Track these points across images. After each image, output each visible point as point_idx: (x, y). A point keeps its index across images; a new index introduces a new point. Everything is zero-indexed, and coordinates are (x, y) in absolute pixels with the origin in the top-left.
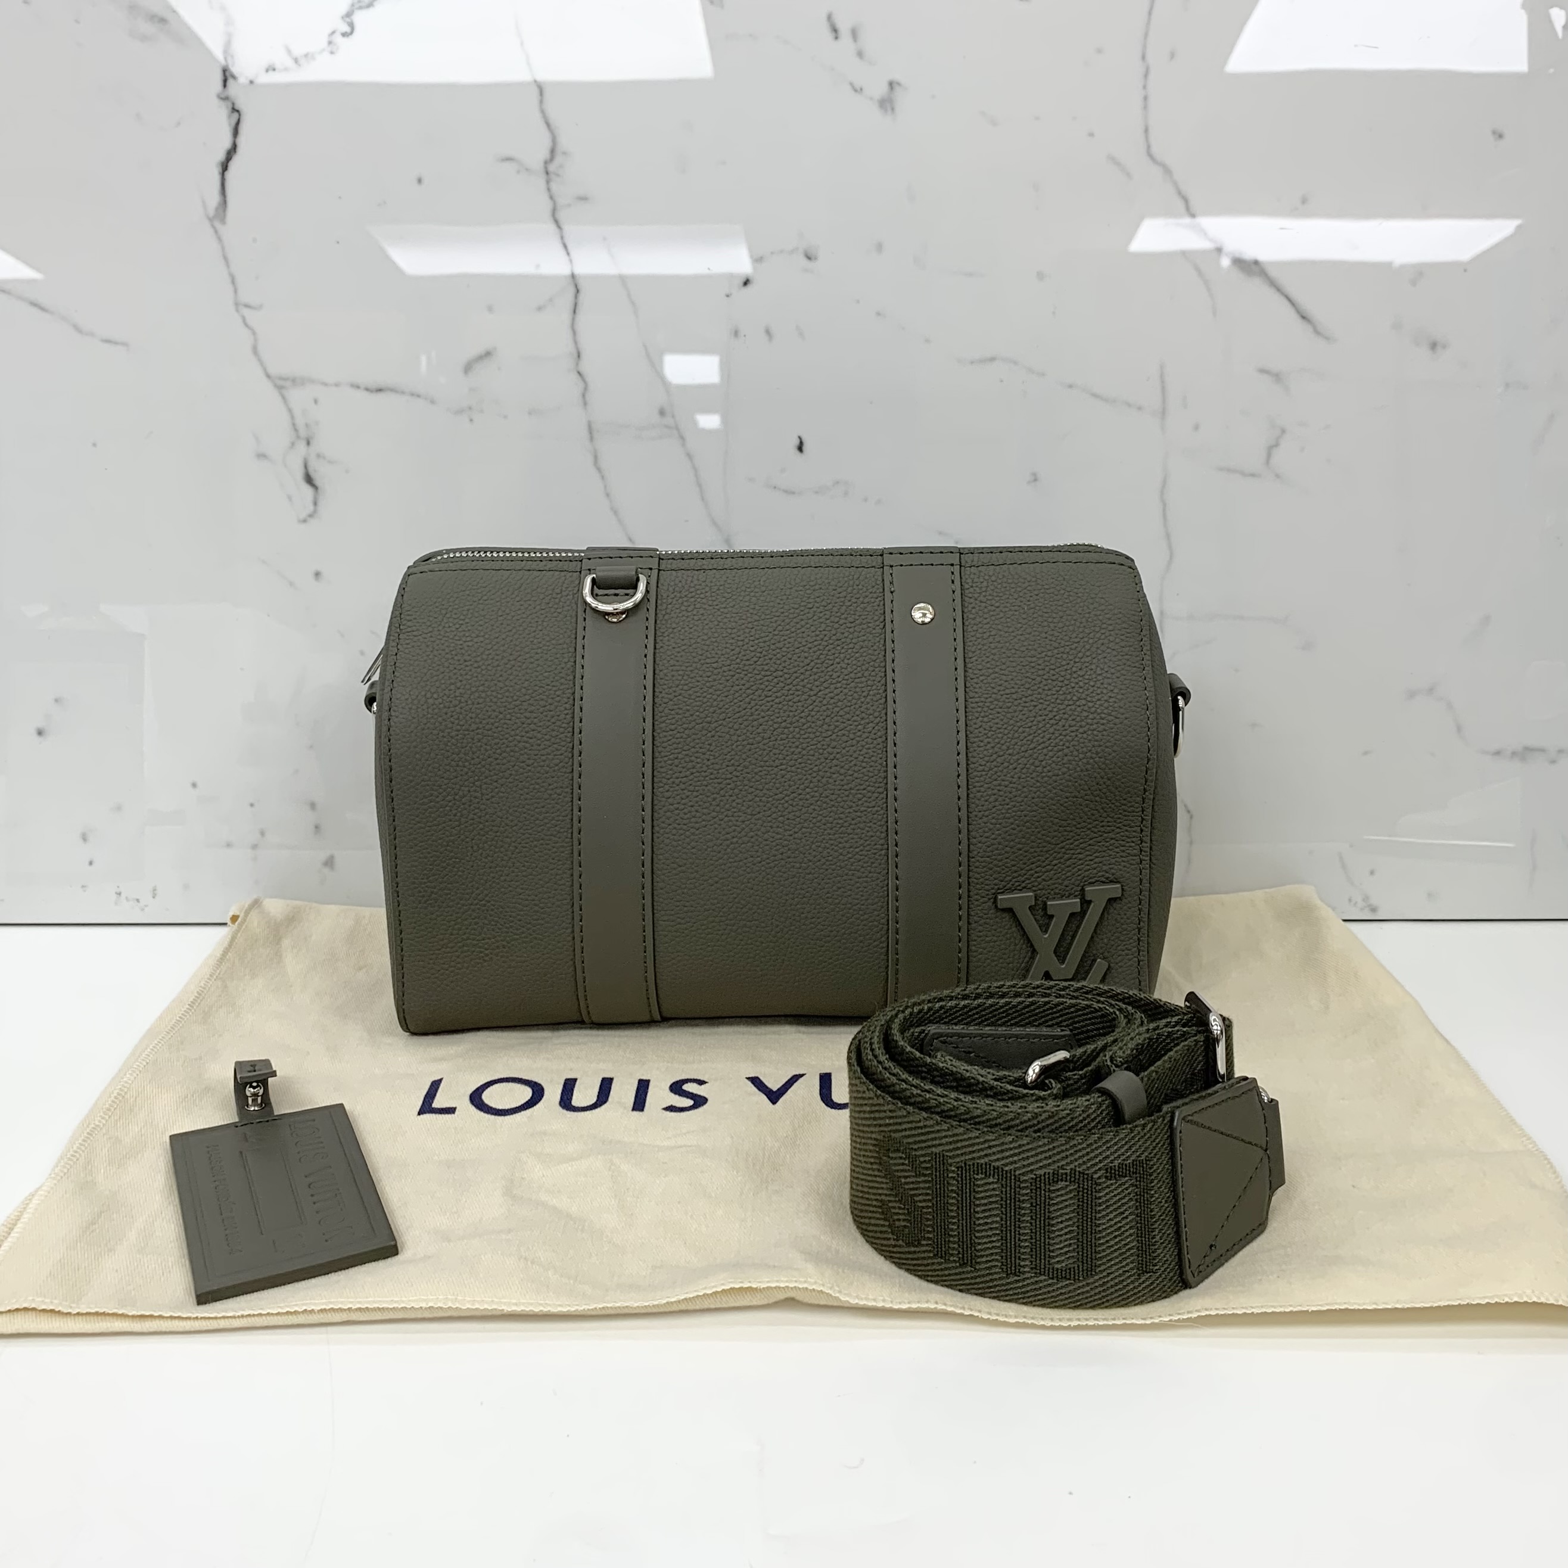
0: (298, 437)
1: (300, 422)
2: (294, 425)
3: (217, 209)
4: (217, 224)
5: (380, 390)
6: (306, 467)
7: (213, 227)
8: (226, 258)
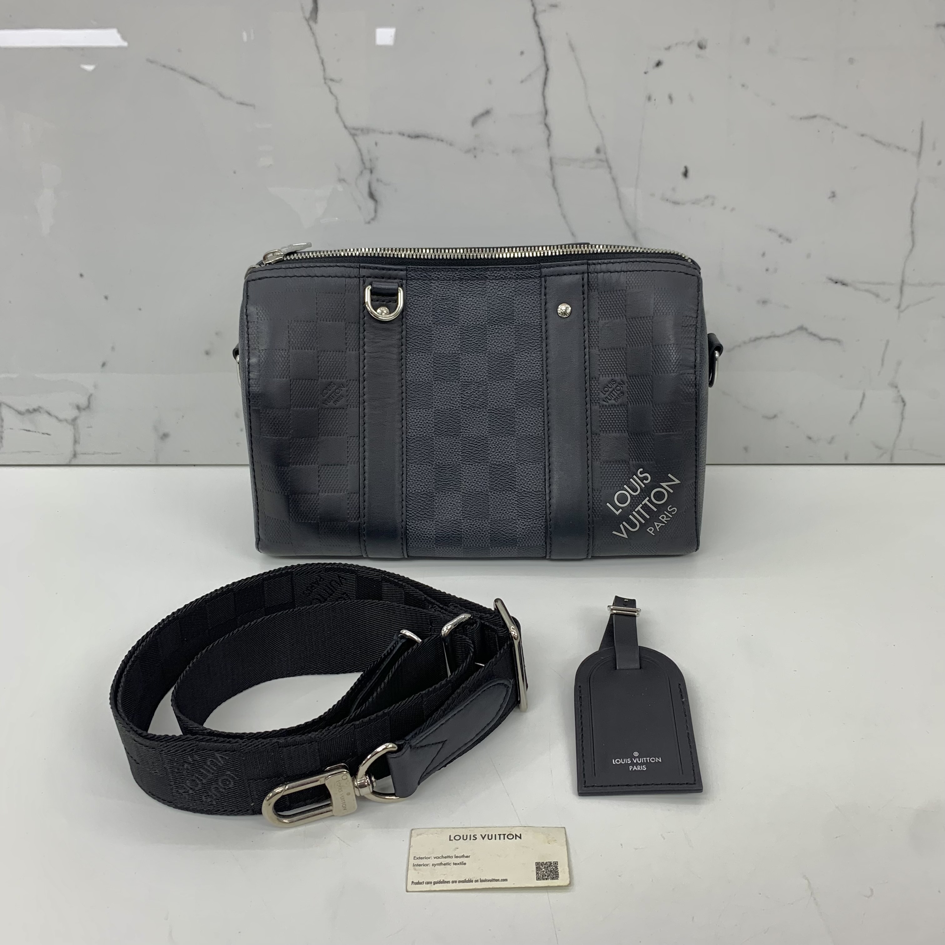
0: (365, 168)
1: (366, 158)
2: (362, 160)
3: (311, 13)
4: (311, 23)
5: (417, 137)
6: (370, 187)
7: (309, 25)
8: (317, 47)
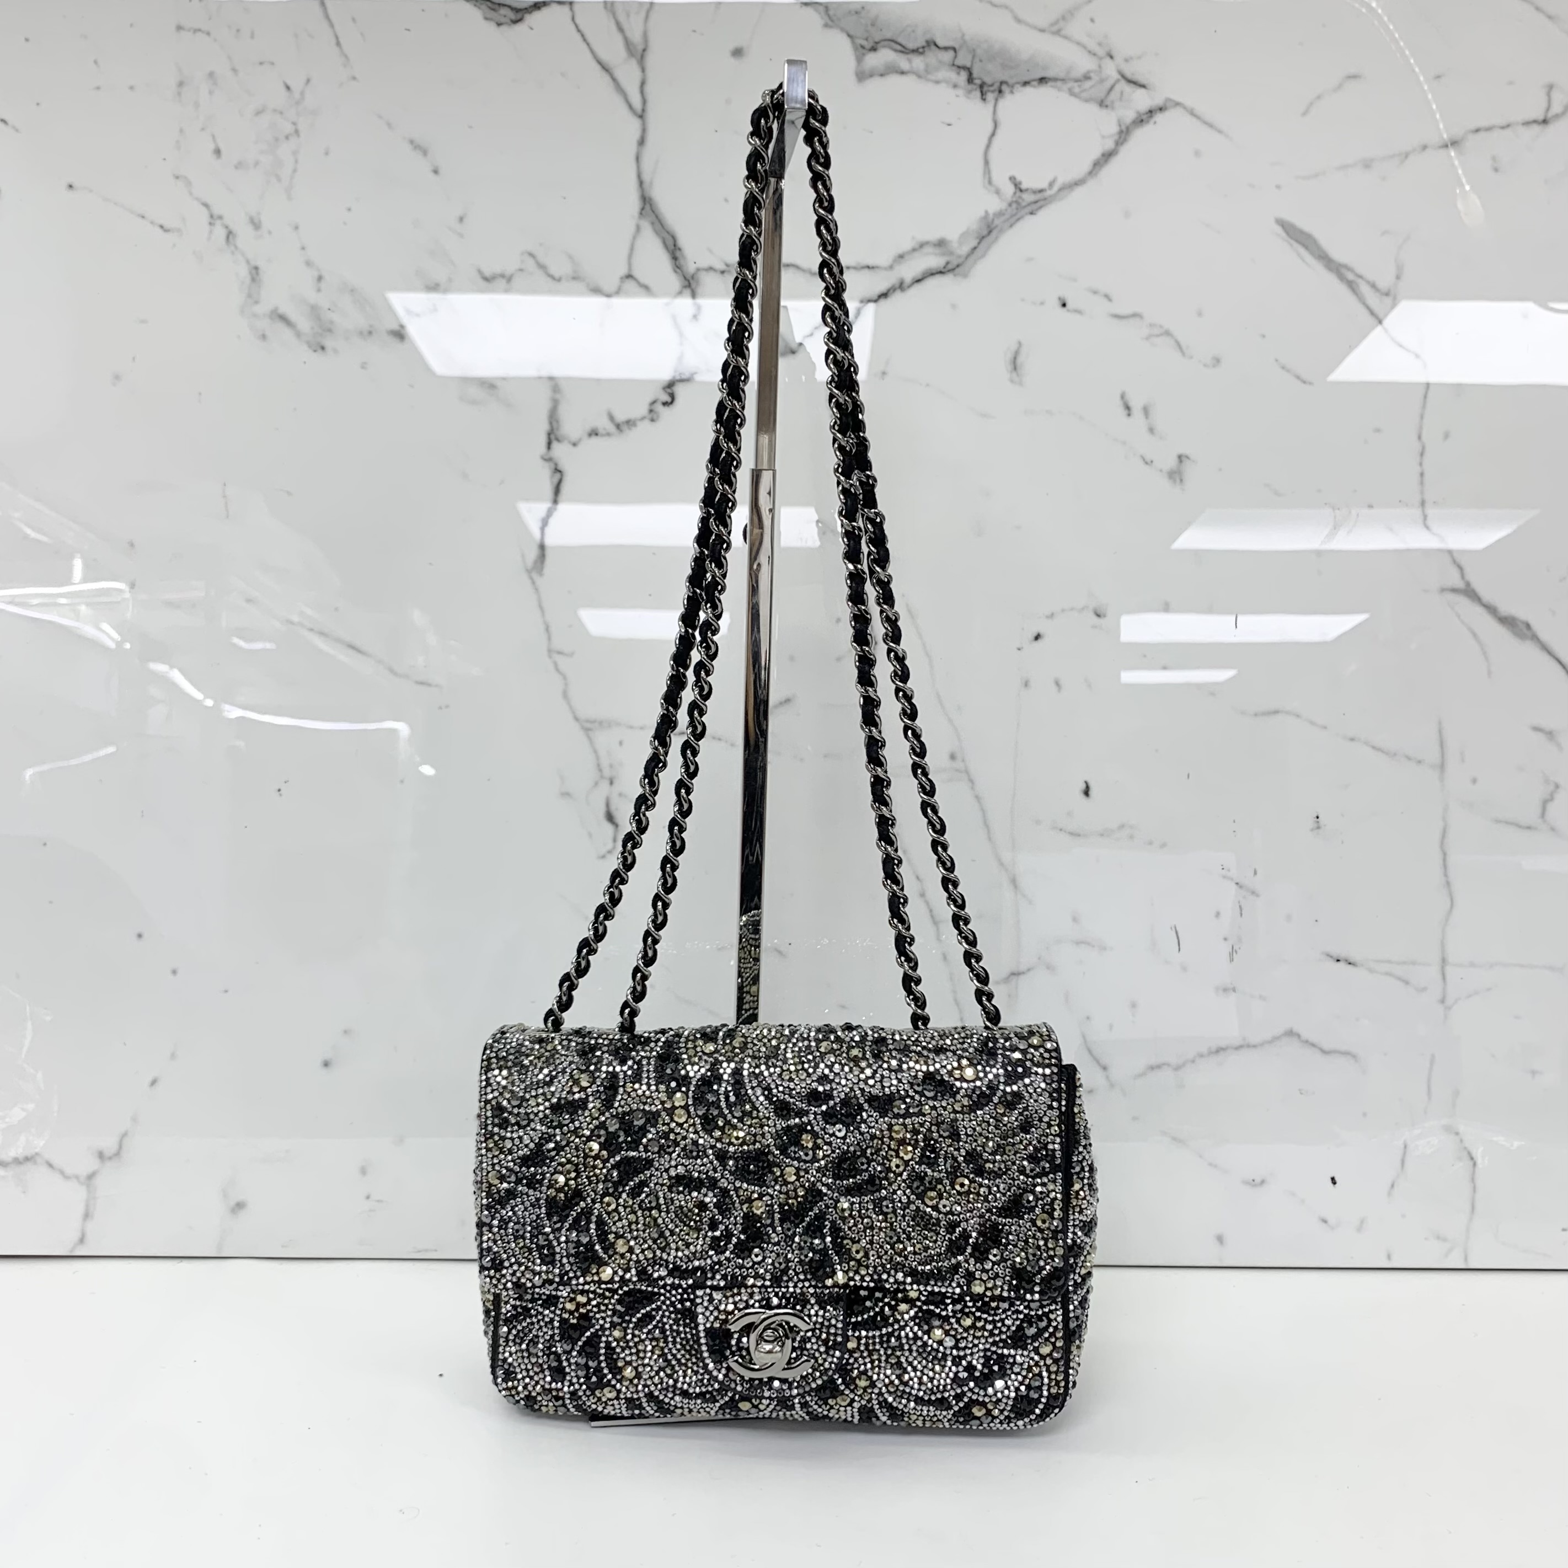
0: (602, 777)
1: (605, 763)
2: (599, 765)
3: (535, 562)
4: (535, 575)
6: (608, 805)
7: (531, 578)
8: (541, 607)
